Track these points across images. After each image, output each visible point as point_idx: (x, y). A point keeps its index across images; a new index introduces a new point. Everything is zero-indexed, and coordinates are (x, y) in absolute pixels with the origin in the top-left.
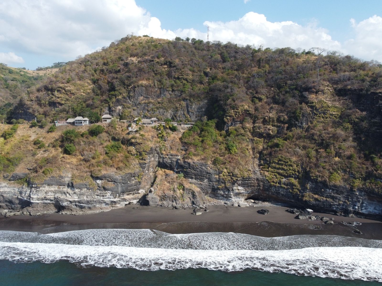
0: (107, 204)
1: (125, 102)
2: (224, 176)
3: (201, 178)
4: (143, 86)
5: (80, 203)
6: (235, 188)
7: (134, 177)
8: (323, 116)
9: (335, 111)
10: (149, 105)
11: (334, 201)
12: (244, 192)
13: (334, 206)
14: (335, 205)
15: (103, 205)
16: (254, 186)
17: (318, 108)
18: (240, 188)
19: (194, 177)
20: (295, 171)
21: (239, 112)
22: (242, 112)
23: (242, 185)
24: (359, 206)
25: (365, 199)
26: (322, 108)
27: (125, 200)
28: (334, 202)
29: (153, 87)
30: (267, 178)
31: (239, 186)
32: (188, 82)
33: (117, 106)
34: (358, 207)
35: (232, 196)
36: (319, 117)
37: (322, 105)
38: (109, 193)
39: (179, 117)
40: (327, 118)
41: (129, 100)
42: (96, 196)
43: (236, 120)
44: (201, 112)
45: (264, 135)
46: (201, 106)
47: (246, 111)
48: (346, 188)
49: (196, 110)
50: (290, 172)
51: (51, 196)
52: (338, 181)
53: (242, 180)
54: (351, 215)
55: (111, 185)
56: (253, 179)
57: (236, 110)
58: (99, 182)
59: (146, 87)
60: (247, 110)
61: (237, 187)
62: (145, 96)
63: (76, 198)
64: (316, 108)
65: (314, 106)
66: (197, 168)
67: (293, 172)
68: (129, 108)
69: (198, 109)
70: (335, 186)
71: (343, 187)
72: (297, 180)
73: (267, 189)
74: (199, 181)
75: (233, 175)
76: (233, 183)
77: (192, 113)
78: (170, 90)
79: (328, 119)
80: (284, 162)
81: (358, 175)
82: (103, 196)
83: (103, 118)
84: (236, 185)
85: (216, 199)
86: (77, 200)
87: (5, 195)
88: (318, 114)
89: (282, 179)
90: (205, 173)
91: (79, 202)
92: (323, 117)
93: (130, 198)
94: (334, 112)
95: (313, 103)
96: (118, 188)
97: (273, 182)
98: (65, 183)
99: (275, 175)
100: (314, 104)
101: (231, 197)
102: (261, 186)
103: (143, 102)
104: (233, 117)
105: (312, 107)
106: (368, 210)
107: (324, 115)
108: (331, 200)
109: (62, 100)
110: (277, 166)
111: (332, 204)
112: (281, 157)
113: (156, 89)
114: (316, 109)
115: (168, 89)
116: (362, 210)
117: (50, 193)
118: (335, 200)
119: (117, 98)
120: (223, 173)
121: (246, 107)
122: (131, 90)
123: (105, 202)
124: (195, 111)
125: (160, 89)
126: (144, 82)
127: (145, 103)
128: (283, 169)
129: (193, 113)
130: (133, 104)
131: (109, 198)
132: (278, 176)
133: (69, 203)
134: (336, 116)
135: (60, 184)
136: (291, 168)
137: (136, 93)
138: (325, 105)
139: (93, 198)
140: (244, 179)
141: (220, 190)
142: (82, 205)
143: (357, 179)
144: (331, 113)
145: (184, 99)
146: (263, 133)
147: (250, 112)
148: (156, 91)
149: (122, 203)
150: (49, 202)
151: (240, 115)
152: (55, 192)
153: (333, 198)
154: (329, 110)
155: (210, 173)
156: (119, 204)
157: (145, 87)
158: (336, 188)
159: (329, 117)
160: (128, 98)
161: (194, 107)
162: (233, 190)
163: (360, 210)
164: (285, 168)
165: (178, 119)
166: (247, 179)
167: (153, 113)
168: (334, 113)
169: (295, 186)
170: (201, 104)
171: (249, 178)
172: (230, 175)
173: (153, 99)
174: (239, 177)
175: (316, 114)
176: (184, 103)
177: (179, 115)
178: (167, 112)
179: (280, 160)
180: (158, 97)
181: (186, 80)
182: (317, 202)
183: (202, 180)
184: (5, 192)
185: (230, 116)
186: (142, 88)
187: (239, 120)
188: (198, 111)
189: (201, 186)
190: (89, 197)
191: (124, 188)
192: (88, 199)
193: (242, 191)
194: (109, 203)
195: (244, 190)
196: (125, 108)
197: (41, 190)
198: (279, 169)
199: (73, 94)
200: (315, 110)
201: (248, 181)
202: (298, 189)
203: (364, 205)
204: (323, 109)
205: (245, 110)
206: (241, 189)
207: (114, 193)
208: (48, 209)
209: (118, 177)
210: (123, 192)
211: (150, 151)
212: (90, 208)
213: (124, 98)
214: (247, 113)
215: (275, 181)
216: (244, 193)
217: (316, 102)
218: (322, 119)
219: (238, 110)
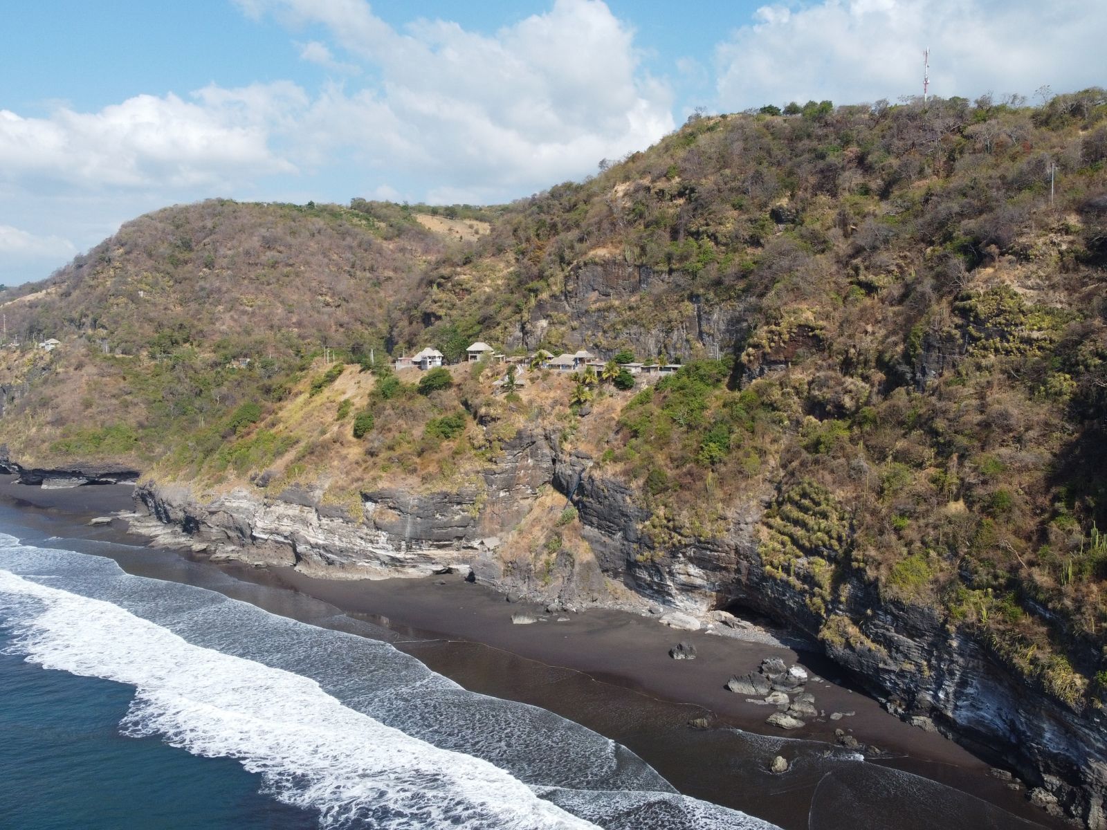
0: (383, 563)
1: (555, 308)
2: (654, 527)
3: (609, 527)
4: (596, 264)
5: (326, 551)
6: (677, 567)
7: (459, 503)
8: (999, 345)
9: (1044, 325)
10: (606, 314)
11: (891, 657)
12: (705, 583)
13: (886, 677)
14: (889, 672)
15: (375, 565)
16: (725, 569)
17: (983, 317)
18: (693, 570)
19: (595, 520)
20: (831, 537)
21: (780, 334)
22: (789, 332)
23: (699, 562)
24: (951, 690)
25: (974, 669)
26: (998, 315)
27: (428, 559)
28: (890, 661)
29: (620, 265)
30: (761, 550)
31: (692, 563)
32: (717, 243)
33: (537, 319)
34: (947, 694)
35: (674, 591)
36: (985, 348)
37: (999, 304)
38: (383, 537)
39: (675, 349)
40: (1008, 353)
41: (565, 303)
42: (359, 540)
43: (772, 359)
44: (737, 332)
45: (829, 407)
46: (737, 314)
47: (804, 328)
48: (931, 618)
49: (723, 327)
50: (818, 539)
51: (287, 527)
52: (911, 587)
53: (696, 547)
54: (922, 718)
55: (391, 517)
56: (727, 548)
57: (773, 327)
58: (370, 506)
59: (605, 264)
60: (809, 327)
61: (686, 565)
62: (601, 289)
63: (321, 540)
64: (976, 316)
65: (971, 309)
66: (606, 497)
67: (826, 538)
68: (563, 323)
69: (728, 325)
70: (897, 603)
71: (922, 613)
72: (833, 566)
73: (756, 583)
74: (603, 535)
75: (675, 529)
76: (674, 552)
77: (709, 335)
78: (662, 272)
79: (1012, 357)
80: (812, 500)
81: (983, 575)
82: (371, 542)
83: (471, 352)
84: (682, 559)
85: (637, 592)
86: (321, 542)
87: (235, 515)
88: (980, 339)
89: (798, 557)
90: (617, 513)
91: (325, 548)
92: (997, 351)
93: (448, 556)
94: (1040, 329)
95: (969, 297)
96: (404, 527)
97: (772, 564)
98: (313, 502)
99: (783, 544)
100: (973, 302)
101: (670, 595)
102: (744, 571)
103: (594, 307)
104: (763, 347)
105: (964, 312)
106: (982, 713)
107: (1001, 341)
108: (883, 652)
109: (441, 307)
110: (796, 514)
111: (881, 665)
112: (809, 484)
113: (630, 270)
114: (979, 322)
115: (656, 268)
116: (956, 707)
117: (285, 520)
118: (894, 654)
119: (540, 297)
120: (654, 517)
121: (808, 316)
122: (570, 275)
123: (378, 559)
124: (719, 330)
125: (639, 267)
126: (602, 253)
127: (599, 310)
128: (804, 525)
129: (713, 335)
130: (573, 313)
131: (384, 548)
132: (789, 546)
133: (309, 547)
134: (1045, 344)
135: (305, 503)
136: (823, 523)
137: (580, 283)
138: (1009, 304)
139: (351, 542)
140: (701, 544)
141: (640, 567)
142: (329, 555)
143: (977, 592)
144: (1025, 334)
145: (693, 298)
146: (828, 401)
147: (817, 332)
148: (630, 275)
149: (422, 566)
150: (282, 539)
151: (784, 342)
152: (293, 519)
153: (889, 643)
154: (1022, 324)
155: (627, 516)
156: (414, 567)
157: (602, 265)
158: (903, 610)
159: (1018, 349)
160: (563, 298)
161: (715, 316)
162: (671, 573)
163: (950, 706)
164: (811, 521)
165: (672, 353)
166: (708, 543)
167: (615, 338)
168: (1035, 335)
169: (821, 587)
170: (738, 309)
171: (712, 543)
172: (668, 528)
173: (620, 296)
174: (686, 537)
175: (975, 340)
176: (690, 308)
177: (676, 343)
178: (646, 335)
179: (804, 495)
180: (634, 291)
181: (713, 237)
182: (848, 651)
183: (610, 533)
184: (237, 510)
185: (755, 346)
186: (595, 267)
187: (782, 358)
188: (727, 331)
189: (603, 549)
190: (344, 539)
191: (419, 527)
192: (342, 545)
193: (698, 582)
194: (387, 560)
195: (703, 578)
196: (553, 323)
197: (271, 512)
198: (796, 522)
199: (468, 291)
200: (974, 322)
201: (711, 551)
202: (823, 599)
203: (970, 690)
204: (999, 319)
205: (800, 326)
206: (695, 574)
207: (396, 538)
208: (283, 555)
209: (412, 500)
210: (417, 539)
211: (515, 439)
212: (342, 566)
213: (553, 296)
214: (809, 336)
215: (776, 562)
216: (704, 587)
217: (979, 295)
218: (992, 357)
219: (777, 324)
